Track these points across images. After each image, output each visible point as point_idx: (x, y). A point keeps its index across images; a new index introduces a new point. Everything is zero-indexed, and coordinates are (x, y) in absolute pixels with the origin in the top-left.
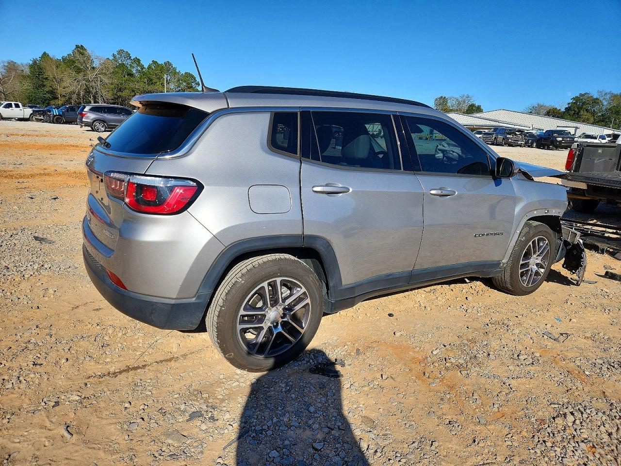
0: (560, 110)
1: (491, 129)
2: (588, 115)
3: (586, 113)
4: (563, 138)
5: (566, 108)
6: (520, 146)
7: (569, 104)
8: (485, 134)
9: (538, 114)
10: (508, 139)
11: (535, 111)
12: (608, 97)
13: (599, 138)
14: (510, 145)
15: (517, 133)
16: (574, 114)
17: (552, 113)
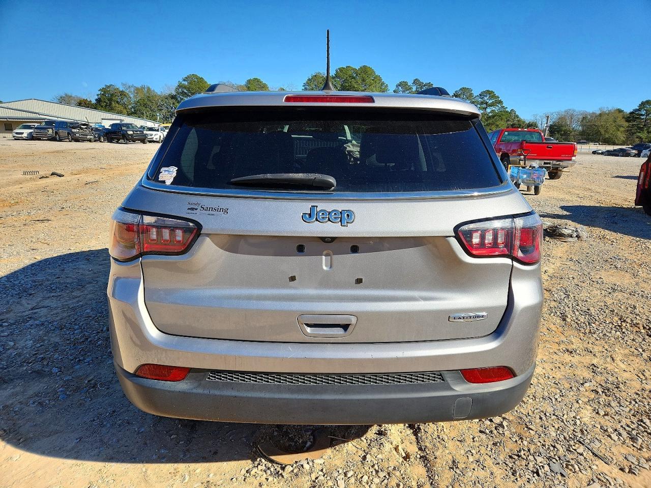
0: (90, 101)
1: (40, 123)
2: (120, 108)
3: (117, 105)
4: (133, 131)
5: (96, 100)
6: (90, 141)
7: (98, 95)
8: (36, 128)
9: (68, 104)
10: (74, 133)
11: (65, 100)
12: (132, 89)
13: (161, 130)
14: (77, 140)
15: (82, 127)
16: (106, 106)
17: (83, 104)
